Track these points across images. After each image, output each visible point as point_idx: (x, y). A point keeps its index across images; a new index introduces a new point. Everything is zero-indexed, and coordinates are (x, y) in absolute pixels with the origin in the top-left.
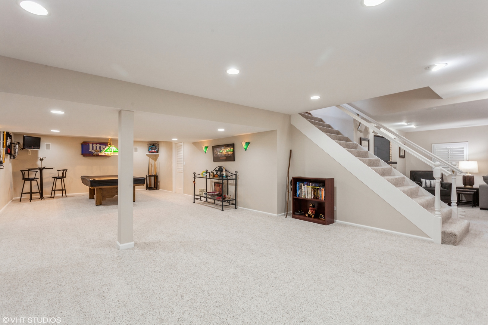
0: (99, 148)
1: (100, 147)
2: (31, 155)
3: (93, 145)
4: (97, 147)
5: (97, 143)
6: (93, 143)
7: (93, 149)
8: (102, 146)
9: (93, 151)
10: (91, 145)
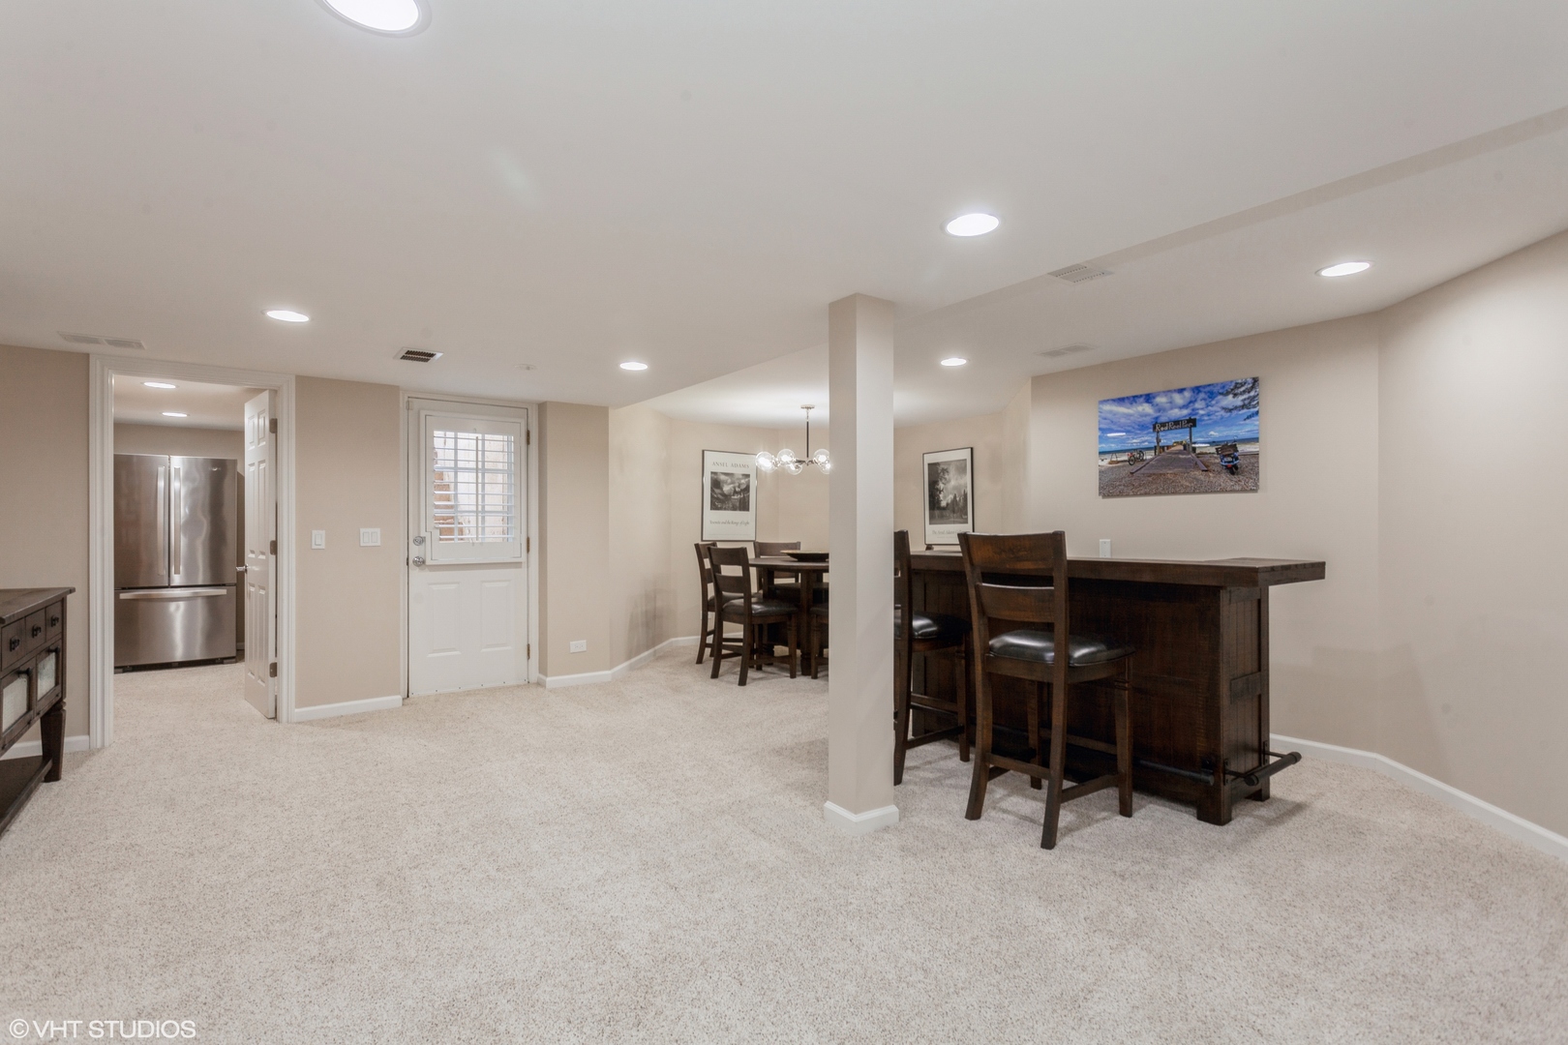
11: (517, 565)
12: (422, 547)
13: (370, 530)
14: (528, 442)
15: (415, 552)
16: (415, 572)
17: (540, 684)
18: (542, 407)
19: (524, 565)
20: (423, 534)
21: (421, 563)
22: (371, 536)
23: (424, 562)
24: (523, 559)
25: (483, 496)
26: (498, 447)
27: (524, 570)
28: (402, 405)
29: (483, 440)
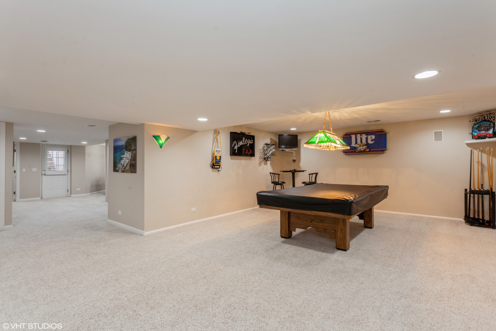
0: (365, 140)
1: (367, 139)
2: (295, 155)
3: (356, 136)
4: (361, 139)
5: (361, 133)
6: (356, 134)
7: (356, 143)
8: (369, 137)
9: (356, 146)
10: (353, 137)
11: (66, 175)
12: (45, 172)
13: (34, 169)
14: (68, 152)
15: (43, 172)
16: (44, 176)
17: (70, 196)
18: (71, 146)
19: (67, 175)
20: (45, 169)
21: (45, 175)
22: (34, 170)
23: (45, 174)
24: (67, 174)
25: (58, 162)
26: (62, 153)
27: (67, 176)
28: (41, 146)
29: (58, 152)
